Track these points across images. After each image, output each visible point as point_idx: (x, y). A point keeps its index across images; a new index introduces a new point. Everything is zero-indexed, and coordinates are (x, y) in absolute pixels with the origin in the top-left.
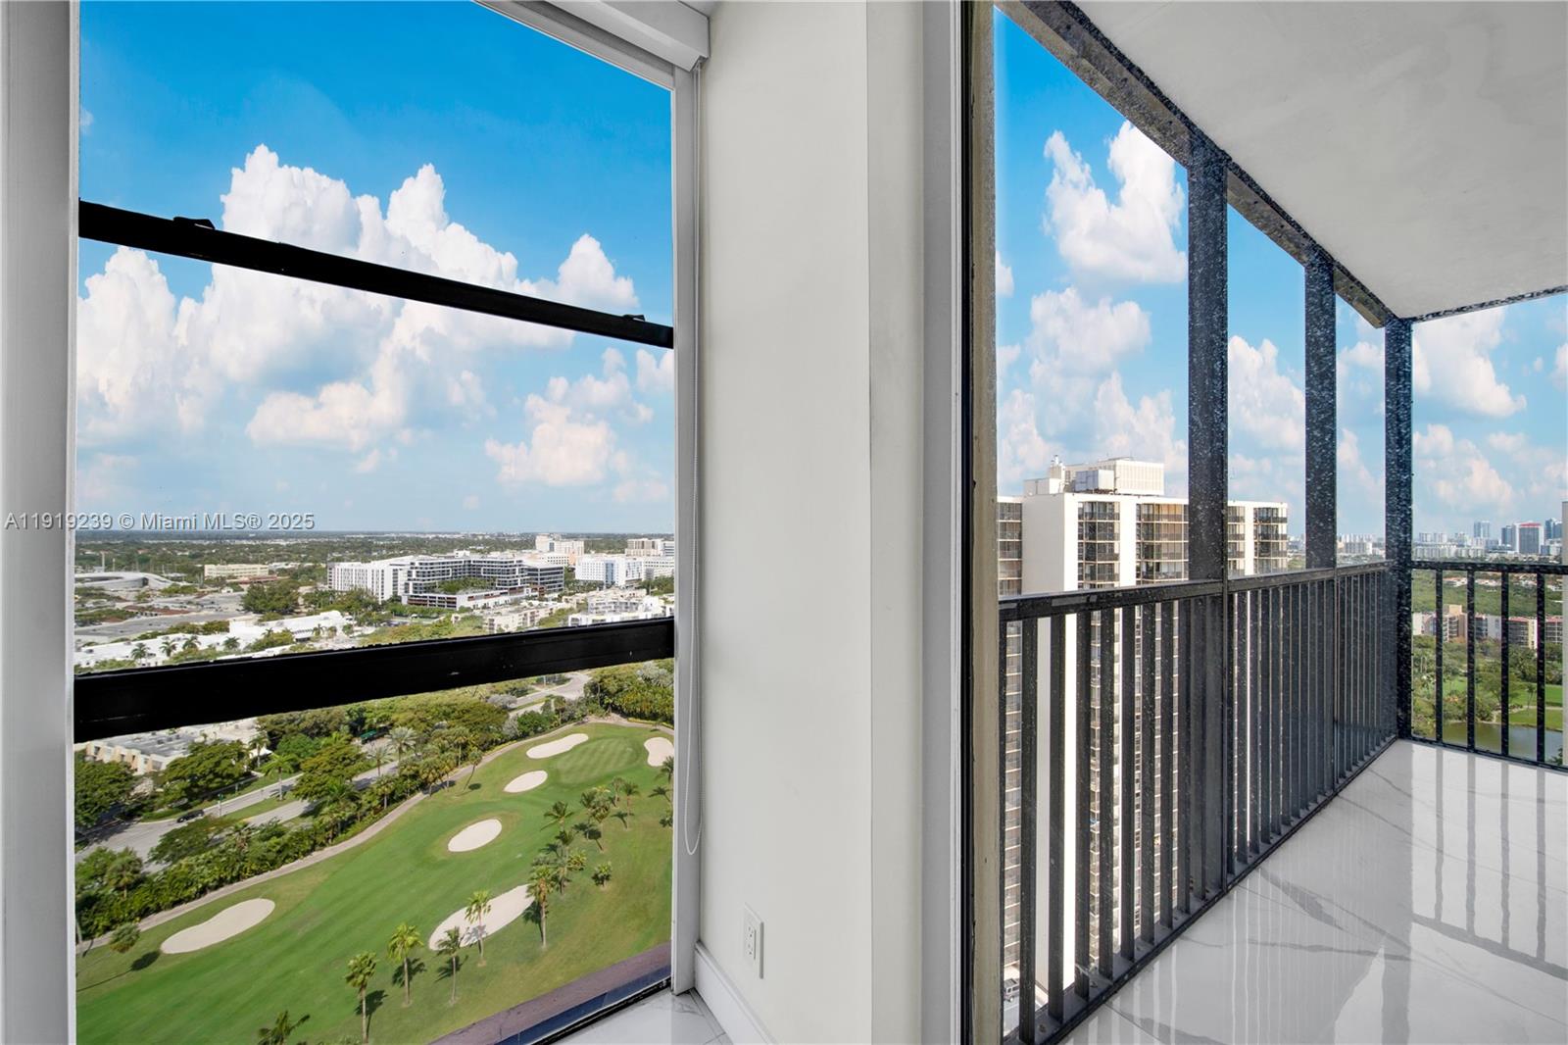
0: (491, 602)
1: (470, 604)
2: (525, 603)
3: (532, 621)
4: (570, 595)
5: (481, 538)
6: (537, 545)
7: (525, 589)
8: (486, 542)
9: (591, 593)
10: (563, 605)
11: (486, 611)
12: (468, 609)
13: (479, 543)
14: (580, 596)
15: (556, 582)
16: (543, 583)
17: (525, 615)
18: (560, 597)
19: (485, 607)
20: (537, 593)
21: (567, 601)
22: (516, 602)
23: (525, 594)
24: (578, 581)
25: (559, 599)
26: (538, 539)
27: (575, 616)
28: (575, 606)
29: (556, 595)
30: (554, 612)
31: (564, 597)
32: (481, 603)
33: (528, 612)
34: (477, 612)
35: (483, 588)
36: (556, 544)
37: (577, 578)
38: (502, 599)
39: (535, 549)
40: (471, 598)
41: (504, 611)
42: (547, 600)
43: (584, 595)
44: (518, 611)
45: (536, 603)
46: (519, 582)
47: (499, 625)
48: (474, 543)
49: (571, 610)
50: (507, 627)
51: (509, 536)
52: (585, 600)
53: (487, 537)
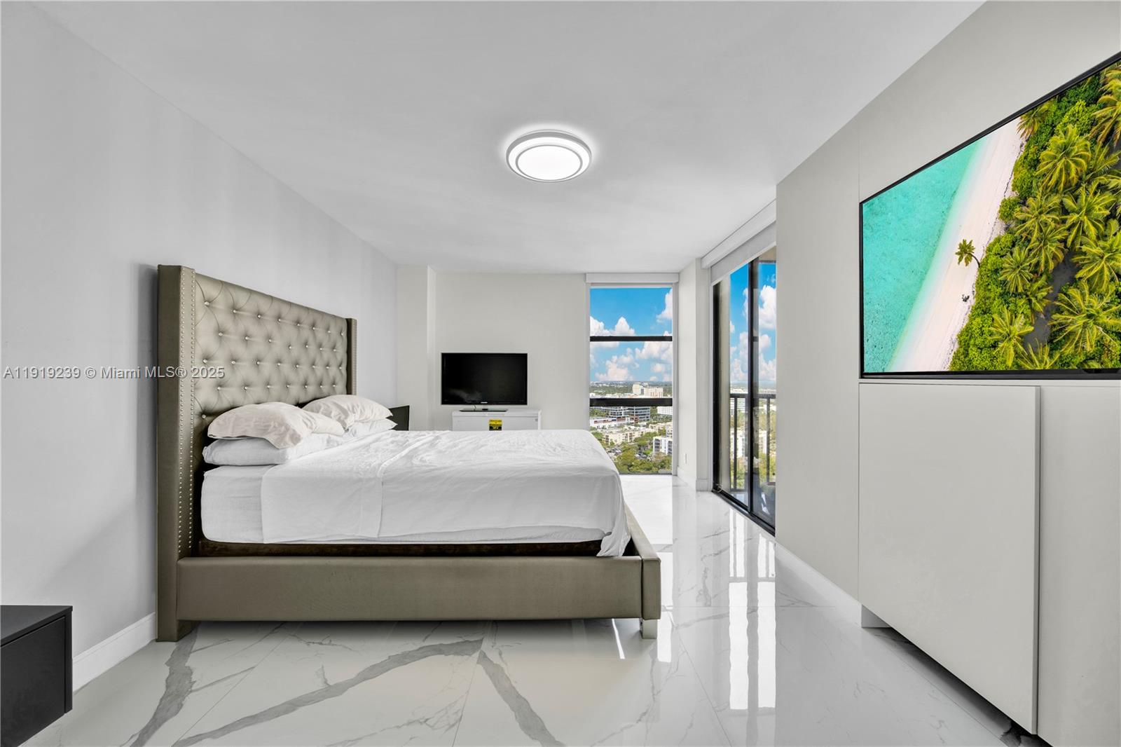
0: (607, 425)
1: (595, 426)
2: (626, 427)
3: (631, 439)
4: (654, 423)
5: (601, 385)
6: (633, 390)
7: (626, 418)
8: (604, 388)
9: (668, 423)
10: (649, 430)
11: (604, 431)
12: (594, 429)
13: (600, 388)
14: (661, 425)
15: (645, 415)
16: (637, 415)
17: (627, 435)
18: (648, 424)
19: (603, 428)
20: (633, 421)
21: (652, 428)
22: (621, 426)
23: (626, 422)
24: (659, 415)
25: (647, 426)
26: (634, 386)
27: (657, 438)
28: (657, 431)
29: (645, 423)
30: (644, 434)
31: (650, 425)
32: (601, 425)
33: (628, 433)
34: (599, 431)
35: (602, 416)
36: (645, 389)
37: (658, 413)
38: (613, 424)
39: (632, 393)
40: (596, 422)
41: (614, 431)
42: (639, 426)
43: (663, 424)
44: (622, 432)
45: (633, 427)
46: (623, 413)
47: (611, 440)
48: (597, 388)
49: (655, 434)
50: (616, 441)
51: (617, 384)
52: (664, 427)
53: (604, 385)
